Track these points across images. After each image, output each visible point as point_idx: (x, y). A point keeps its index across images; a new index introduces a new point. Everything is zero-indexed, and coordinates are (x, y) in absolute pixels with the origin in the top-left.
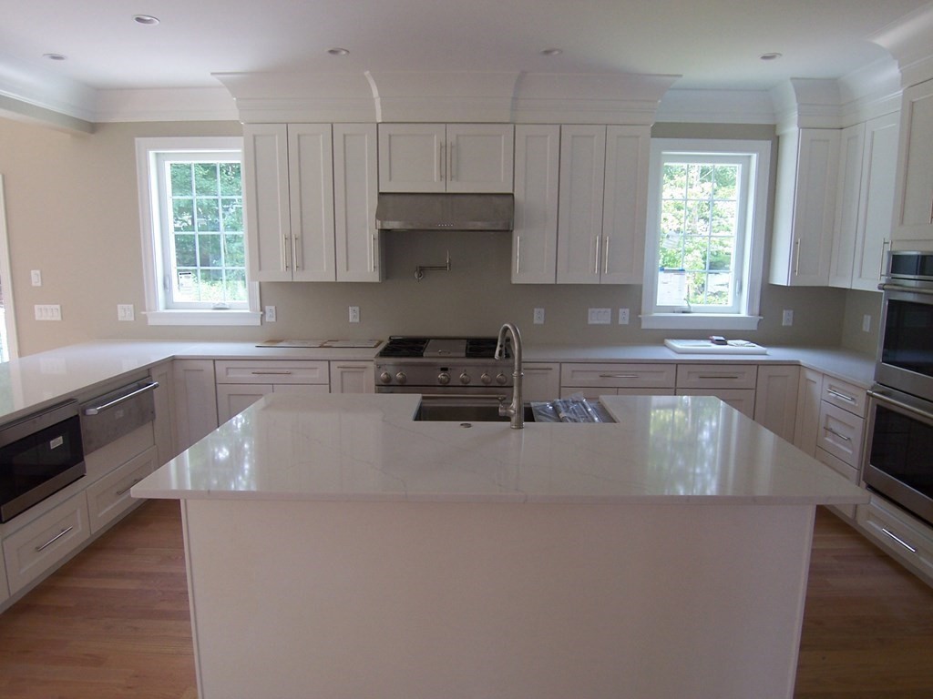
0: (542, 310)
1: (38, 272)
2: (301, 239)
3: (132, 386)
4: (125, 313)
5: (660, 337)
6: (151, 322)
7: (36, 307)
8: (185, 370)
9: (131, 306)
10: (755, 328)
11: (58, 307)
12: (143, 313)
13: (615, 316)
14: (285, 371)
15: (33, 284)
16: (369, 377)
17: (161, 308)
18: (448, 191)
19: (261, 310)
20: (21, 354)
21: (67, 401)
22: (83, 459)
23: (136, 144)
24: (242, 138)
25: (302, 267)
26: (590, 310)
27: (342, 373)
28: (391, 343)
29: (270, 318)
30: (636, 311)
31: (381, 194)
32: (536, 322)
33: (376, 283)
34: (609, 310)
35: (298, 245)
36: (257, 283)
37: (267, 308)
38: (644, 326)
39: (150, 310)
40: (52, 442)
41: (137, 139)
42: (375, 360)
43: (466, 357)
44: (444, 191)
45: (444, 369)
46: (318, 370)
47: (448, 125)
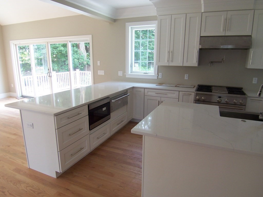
0: (257, 79)
1: (99, 62)
2: (173, 52)
3: (123, 94)
4: (120, 73)
6: (127, 76)
7: (98, 71)
8: (136, 91)
9: (122, 72)
11: (104, 71)
12: (125, 74)
14: (165, 93)
15: (98, 65)
16: (192, 97)
17: (130, 73)
18: (226, 35)
19: (158, 74)
20: (94, 84)
21: (107, 98)
22: (110, 114)
23: (126, 24)
24: (157, 21)
25: (172, 61)
27: (183, 95)
28: (199, 87)
29: (160, 77)
31: (201, 37)
32: (253, 82)
33: (197, 67)
35: (172, 53)
36: (157, 66)
37: (159, 74)
39: (127, 73)
40: (103, 109)
41: (126, 23)
42: (195, 92)
43: (228, 93)
44: (224, 35)
45: (220, 97)
46: (175, 94)
47: (228, 11)
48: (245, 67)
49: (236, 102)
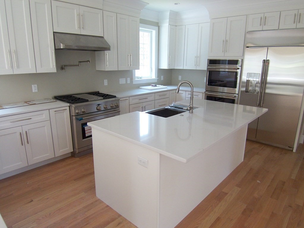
2: (16, 52)
5: (138, 86)
13: (126, 81)
25: (18, 67)
26: (120, 79)
27: (55, 114)
30: (132, 79)
31: (55, 33)
32: (105, 84)
33: (54, 73)
34: (125, 79)
38: (134, 83)
42: (73, 106)
43: (104, 99)
44: (80, 34)
45: (99, 105)
46: (44, 115)
47: (80, 6)
48: (97, 69)
49: (113, 106)
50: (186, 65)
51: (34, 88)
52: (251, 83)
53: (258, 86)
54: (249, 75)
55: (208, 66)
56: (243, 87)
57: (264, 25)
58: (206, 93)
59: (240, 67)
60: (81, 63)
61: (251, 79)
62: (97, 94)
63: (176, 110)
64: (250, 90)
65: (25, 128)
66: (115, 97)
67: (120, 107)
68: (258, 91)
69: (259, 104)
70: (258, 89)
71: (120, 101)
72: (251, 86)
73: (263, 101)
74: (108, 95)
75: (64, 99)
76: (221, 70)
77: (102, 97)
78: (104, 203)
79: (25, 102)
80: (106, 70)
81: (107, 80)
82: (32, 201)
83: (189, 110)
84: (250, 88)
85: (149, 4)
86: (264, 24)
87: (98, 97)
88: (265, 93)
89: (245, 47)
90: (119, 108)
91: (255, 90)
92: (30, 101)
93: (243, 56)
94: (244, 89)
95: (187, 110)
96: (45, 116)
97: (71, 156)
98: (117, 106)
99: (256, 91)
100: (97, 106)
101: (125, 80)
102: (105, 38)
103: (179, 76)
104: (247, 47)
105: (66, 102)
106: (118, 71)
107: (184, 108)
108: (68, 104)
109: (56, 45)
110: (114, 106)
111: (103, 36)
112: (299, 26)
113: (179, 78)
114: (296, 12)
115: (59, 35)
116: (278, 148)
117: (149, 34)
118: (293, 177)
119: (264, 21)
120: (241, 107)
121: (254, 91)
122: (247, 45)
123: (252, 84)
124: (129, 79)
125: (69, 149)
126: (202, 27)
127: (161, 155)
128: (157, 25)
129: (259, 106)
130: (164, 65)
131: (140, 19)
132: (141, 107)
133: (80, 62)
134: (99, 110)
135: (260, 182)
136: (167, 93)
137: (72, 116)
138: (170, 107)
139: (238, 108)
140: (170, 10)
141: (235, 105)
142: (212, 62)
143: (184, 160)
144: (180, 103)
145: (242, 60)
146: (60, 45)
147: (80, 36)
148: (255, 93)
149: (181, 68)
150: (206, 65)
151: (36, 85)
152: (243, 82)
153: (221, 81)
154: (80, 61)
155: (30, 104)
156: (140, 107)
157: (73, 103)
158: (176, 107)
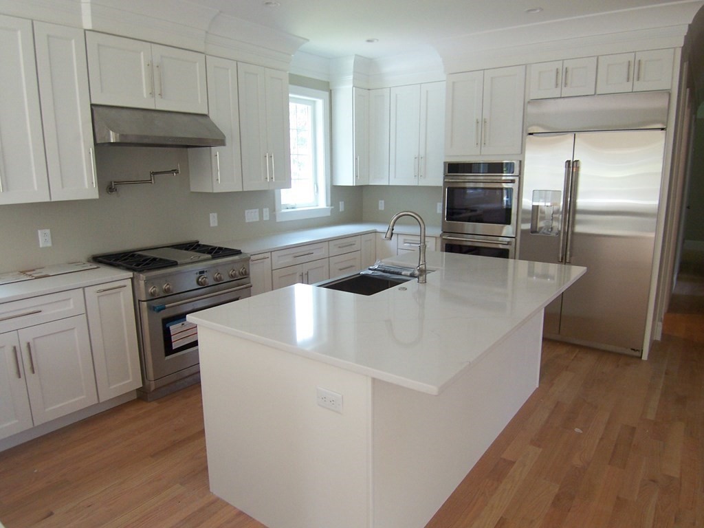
10: (329, 214)
13: (261, 215)
18: (156, 108)
26: (246, 211)
27: (99, 297)
30: (273, 210)
31: (93, 105)
32: (212, 224)
34: (257, 210)
38: (278, 220)
42: (143, 276)
43: (214, 258)
44: (153, 108)
45: (202, 272)
46: (71, 301)
47: (152, 44)
48: (192, 190)
49: (235, 274)
50: (395, 177)
51: (44, 238)
52: (543, 212)
53: (557, 219)
54: (537, 194)
55: (446, 176)
56: (524, 221)
57: (563, 86)
58: (444, 237)
59: (517, 179)
60: (155, 176)
61: (541, 204)
62: (194, 247)
63: (386, 277)
64: (541, 228)
65: (27, 336)
66: (238, 252)
67: (251, 275)
68: (560, 229)
69: (562, 258)
70: (557, 225)
71: (251, 262)
72: (543, 219)
73: (571, 252)
74: (220, 249)
75: (118, 262)
76: (468, 185)
77: (209, 253)
78: (231, 506)
79: (21, 272)
80: (215, 191)
81: (216, 215)
82: (51, 514)
83: (418, 277)
84: (541, 224)
85: (308, 40)
86: (563, 84)
87: (198, 254)
88: (573, 233)
89: (525, 134)
90: (250, 279)
91: (552, 228)
92: (34, 270)
93: (521, 153)
94: (527, 226)
95: (412, 276)
96: (73, 303)
97: (136, 397)
98: (245, 275)
99: (555, 230)
100: (198, 275)
101: (257, 214)
102: (213, 117)
103: (380, 201)
104: (530, 134)
105: (123, 269)
106: (243, 192)
107: (403, 273)
108: (130, 274)
109: (97, 135)
110: (237, 273)
111: (206, 112)
112: (639, 86)
113: (380, 205)
114: (631, 57)
115: (106, 111)
116: (609, 352)
117: (310, 107)
118: (651, 416)
119: (563, 76)
120: (523, 265)
121: (550, 230)
122: (530, 129)
123: (543, 215)
124: (266, 212)
125: (132, 381)
126: (427, 92)
127: (374, 380)
128: (327, 88)
129: (562, 262)
130: (347, 178)
131: (289, 74)
132: (298, 275)
133: (155, 173)
134: (202, 285)
135: (581, 432)
136: (355, 241)
137: (139, 301)
138: (370, 272)
139: (518, 268)
140: (356, 55)
141: (511, 261)
142: (453, 168)
143: (433, 389)
144: (391, 261)
145: (520, 161)
146: (109, 135)
147: (155, 115)
148: (553, 234)
149: (384, 183)
150: (442, 176)
151: (48, 231)
152: (525, 212)
153: (472, 211)
154: (154, 171)
155: (36, 275)
156: (296, 273)
157: (141, 271)
158: (384, 271)
